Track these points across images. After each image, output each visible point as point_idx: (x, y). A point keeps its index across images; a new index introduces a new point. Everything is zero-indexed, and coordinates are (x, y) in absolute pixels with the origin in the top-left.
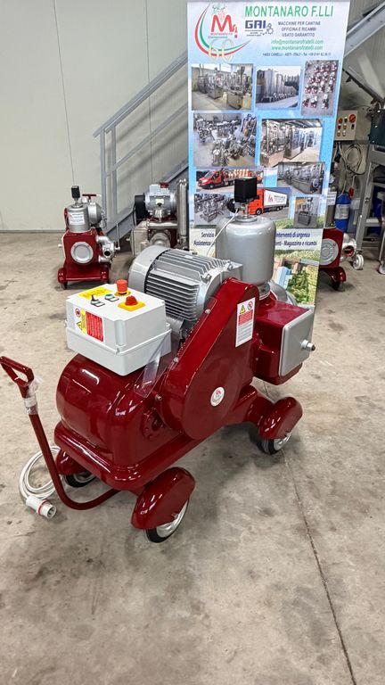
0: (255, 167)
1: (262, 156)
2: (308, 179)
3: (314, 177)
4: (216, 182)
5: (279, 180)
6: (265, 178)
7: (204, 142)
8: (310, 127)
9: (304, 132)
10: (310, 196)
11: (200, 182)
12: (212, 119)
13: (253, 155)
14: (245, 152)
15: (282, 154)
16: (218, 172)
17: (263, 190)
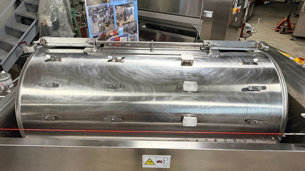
0: (115, 28)
1: (117, 22)
2: (132, 28)
3: (134, 27)
5: (124, 31)
6: (119, 32)
7: (94, 21)
8: (130, 6)
9: (129, 9)
10: (134, 35)
12: (96, 9)
13: (114, 23)
14: (111, 22)
15: (123, 20)
16: (102, 34)
17: (119, 37)
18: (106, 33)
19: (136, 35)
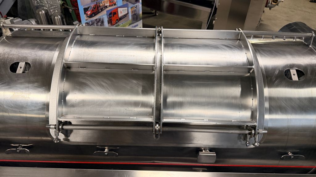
4: (95, 11)
5: (123, 0)
6: (117, 1)
10: (136, 5)
11: (87, 15)
16: (95, 5)
17: (117, 8)
18: (100, 4)
19: (138, 5)
